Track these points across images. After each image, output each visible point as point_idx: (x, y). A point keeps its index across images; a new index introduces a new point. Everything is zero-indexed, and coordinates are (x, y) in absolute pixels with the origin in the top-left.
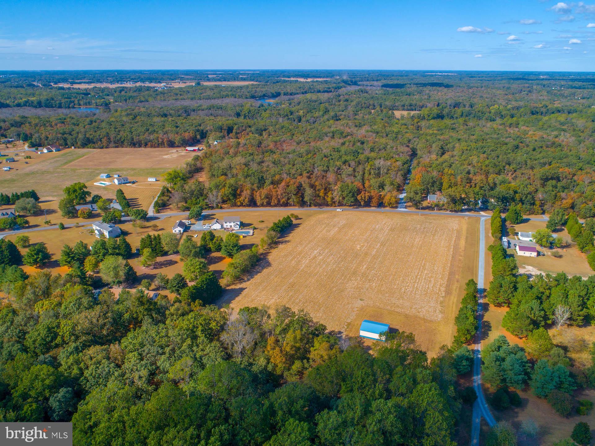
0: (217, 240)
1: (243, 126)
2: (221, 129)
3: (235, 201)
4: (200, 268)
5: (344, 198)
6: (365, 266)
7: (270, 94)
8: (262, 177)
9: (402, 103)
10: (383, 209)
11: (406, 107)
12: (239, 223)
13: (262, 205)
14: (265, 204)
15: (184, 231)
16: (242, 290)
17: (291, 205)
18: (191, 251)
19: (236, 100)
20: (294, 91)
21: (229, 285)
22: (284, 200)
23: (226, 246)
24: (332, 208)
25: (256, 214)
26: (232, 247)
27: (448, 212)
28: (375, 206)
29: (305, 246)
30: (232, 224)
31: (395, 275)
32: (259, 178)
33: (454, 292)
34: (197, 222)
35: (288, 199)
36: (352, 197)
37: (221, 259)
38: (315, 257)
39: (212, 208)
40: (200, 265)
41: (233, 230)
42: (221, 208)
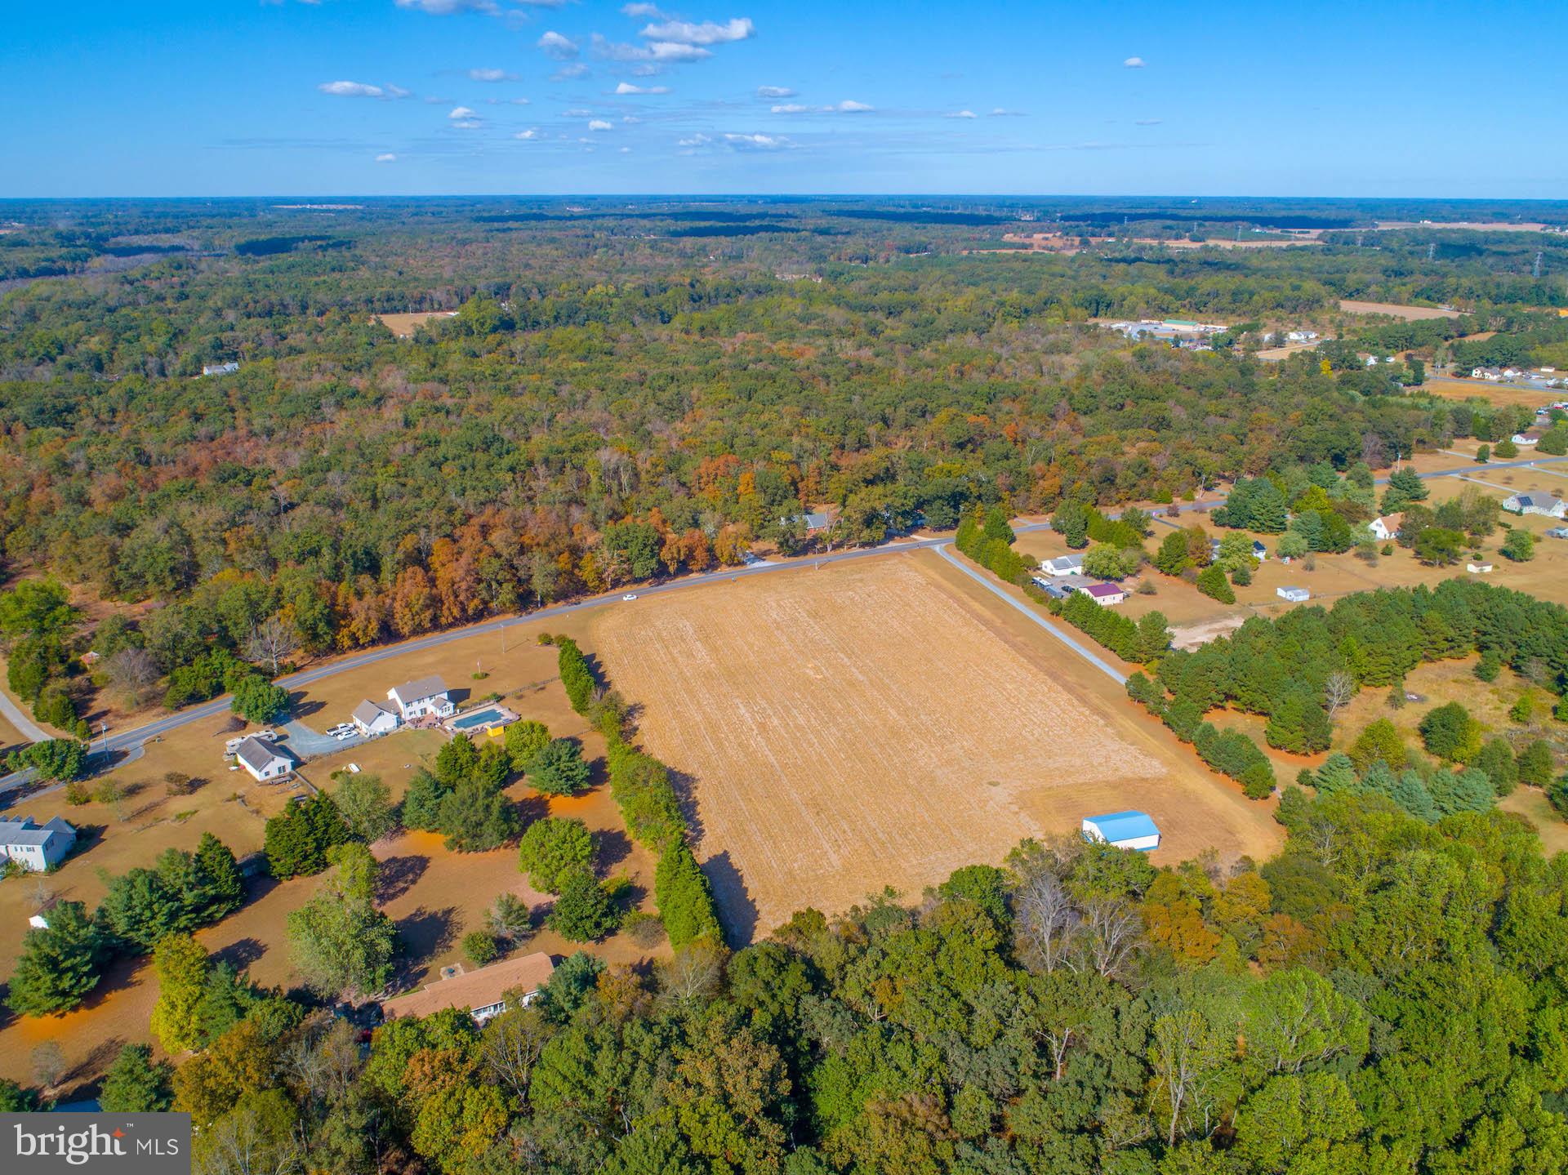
3: (335, 636)
6: (893, 712)
8: (366, 551)
10: (717, 572)
12: (444, 696)
14: (426, 625)
15: (295, 766)
17: (492, 614)
22: (476, 601)
24: (602, 597)
27: (856, 550)
28: (702, 570)
29: (700, 706)
30: (429, 705)
33: (1110, 711)
34: (284, 729)
36: (650, 557)
38: (762, 727)
41: (441, 720)
42: (297, 669)
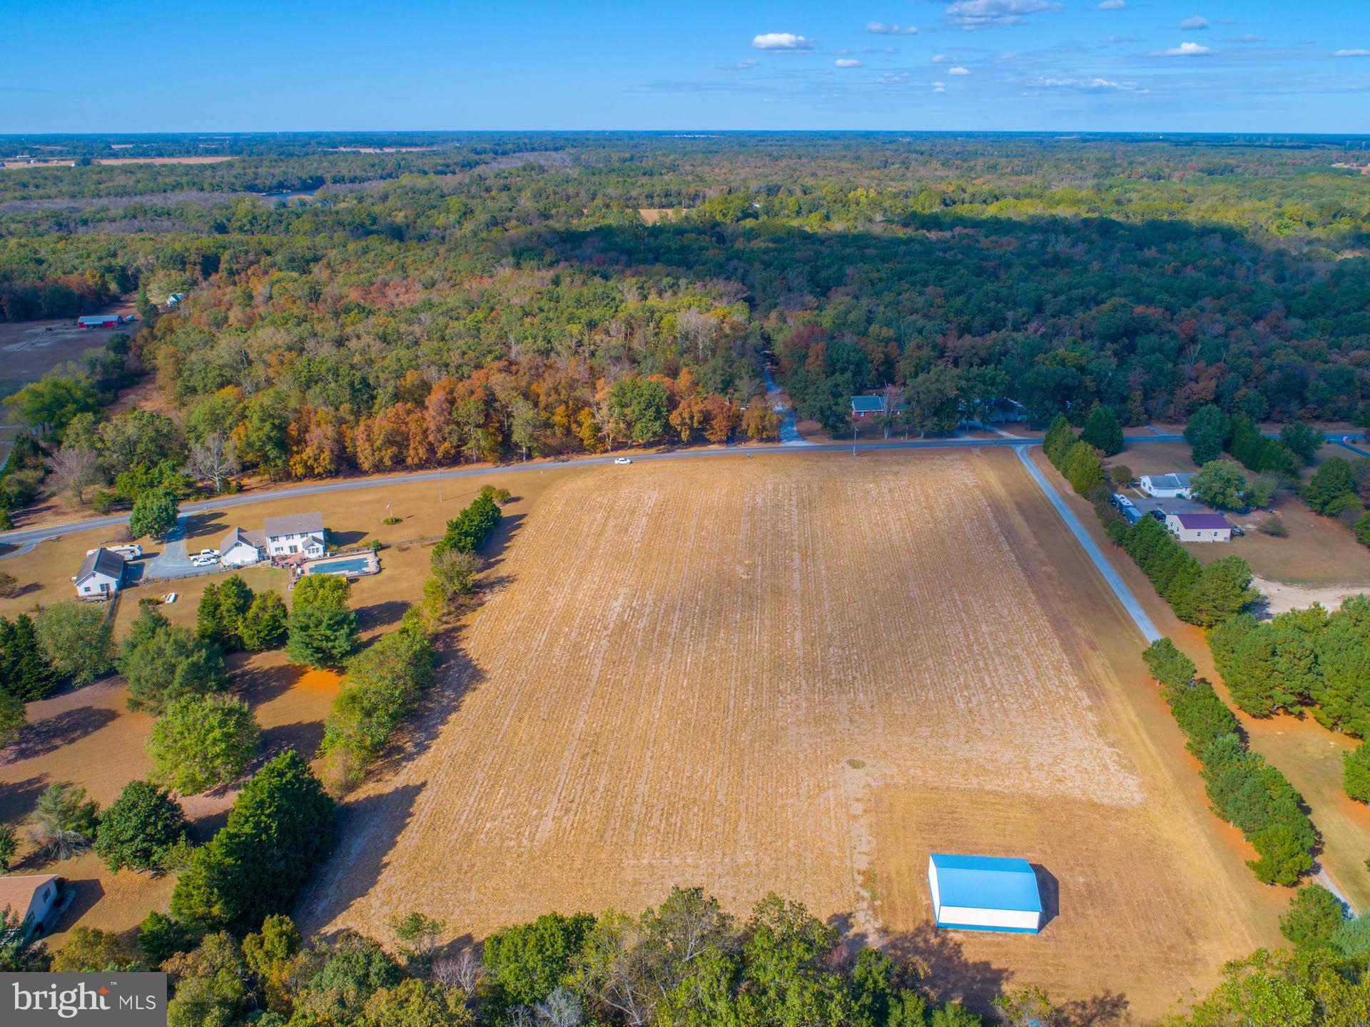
0: (264, 609)
1: (247, 252)
2: (180, 262)
3: (286, 462)
4: (228, 736)
5: (629, 425)
6: (798, 636)
7: (297, 183)
8: (364, 381)
9: (646, 190)
10: (742, 446)
11: (656, 200)
12: (320, 536)
13: (378, 468)
14: (388, 463)
15: (122, 586)
16: (409, 794)
17: (468, 461)
18: (171, 669)
19: (206, 195)
20: (359, 173)
21: (351, 787)
22: (447, 444)
23: (305, 628)
24: (596, 458)
25: (367, 498)
26: (330, 627)
27: (920, 440)
28: (720, 442)
29: (575, 590)
30: (298, 541)
31: (905, 654)
32: (352, 384)
33: (1107, 685)
34: (165, 546)
35: (463, 441)
36: (656, 419)
37: (289, 676)
39: (210, 492)
40: (223, 724)
41: (305, 561)
42: (241, 489)
